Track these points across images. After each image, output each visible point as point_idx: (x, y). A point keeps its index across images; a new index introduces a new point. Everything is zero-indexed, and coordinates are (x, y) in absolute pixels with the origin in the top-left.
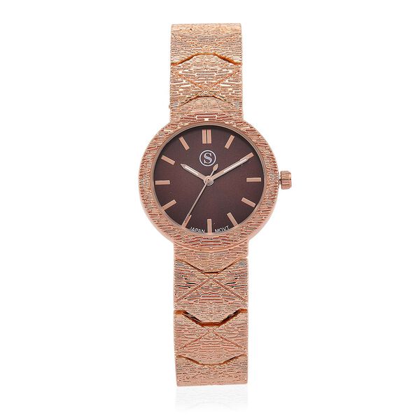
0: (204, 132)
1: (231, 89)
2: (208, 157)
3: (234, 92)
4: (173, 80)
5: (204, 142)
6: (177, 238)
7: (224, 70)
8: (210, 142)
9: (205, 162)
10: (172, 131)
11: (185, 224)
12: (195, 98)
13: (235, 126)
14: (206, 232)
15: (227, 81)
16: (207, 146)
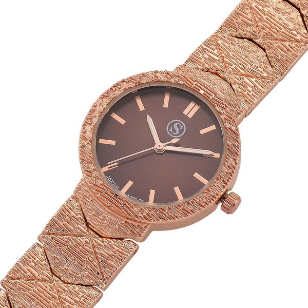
0: (192, 105)
1: (250, 89)
2: (177, 128)
3: (250, 94)
4: (208, 43)
5: (185, 112)
6: (87, 172)
7: (260, 69)
8: (190, 116)
9: (171, 130)
10: (163, 79)
11: (106, 169)
12: (212, 73)
13: (223, 117)
14: (120, 189)
15: (253, 80)
16: (184, 118)
